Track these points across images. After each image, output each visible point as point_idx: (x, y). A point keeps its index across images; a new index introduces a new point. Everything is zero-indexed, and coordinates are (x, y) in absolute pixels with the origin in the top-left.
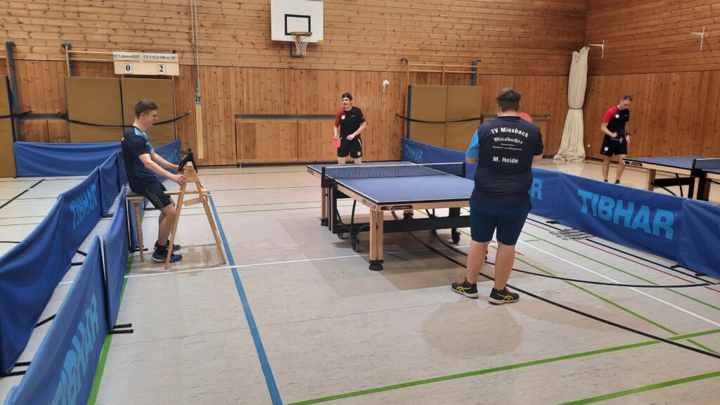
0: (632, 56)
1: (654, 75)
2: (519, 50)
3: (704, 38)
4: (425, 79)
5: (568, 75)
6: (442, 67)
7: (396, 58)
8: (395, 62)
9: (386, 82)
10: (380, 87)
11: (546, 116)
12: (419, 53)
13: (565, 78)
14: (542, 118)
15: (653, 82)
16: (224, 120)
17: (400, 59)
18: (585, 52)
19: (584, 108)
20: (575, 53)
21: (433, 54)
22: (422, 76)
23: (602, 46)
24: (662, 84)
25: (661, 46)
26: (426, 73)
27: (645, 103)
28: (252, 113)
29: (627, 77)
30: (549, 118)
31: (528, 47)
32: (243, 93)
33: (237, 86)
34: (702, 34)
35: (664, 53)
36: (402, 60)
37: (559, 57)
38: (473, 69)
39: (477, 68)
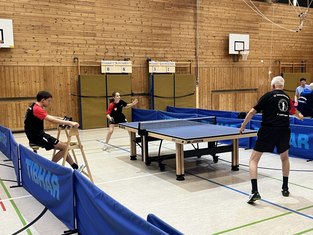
7: (273, 61)
9: (270, 72)
10: (268, 75)
12: (282, 58)
16: (207, 94)
21: (287, 58)
28: (218, 89)
32: (215, 80)
33: (212, 76)
36: (276, 61)
38: (302, 65)
39: (306, 64)
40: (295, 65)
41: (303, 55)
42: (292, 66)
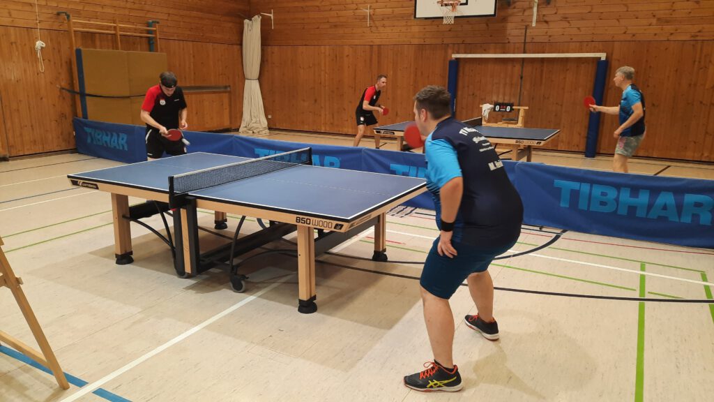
0: (303, 28)
1: (327, 47)
2: (194, 13)
3: (370, 15)
4: (93, 41)
5: (241, 44)
6: (115, 27)
7: (50, 11)
8: (50, 15)
9: (39, 44)
10: (33, 51)
11: (226, 87)
12: (80, 7)
13: (238, 47)
14: (222, 90)
15: (327, 53)
17: (55, 12)
18: (257, 20)
19: (260, 79)
20: (246, 21)
21: (99, 9)
22: (89, 37)
23: (272, 15)
24: (336, 56)
25: (331, 20)
26: (93, 34)
27: (323, 73)
29: (301, 49)
30: (229, 89)
31: (201, 11)
34: (368, 11)
35: (336, 26)
36: (58, 14)
37: (230, 25)
38: (148, 32)
39: (155, 31)
40: (122, 29)
41: (147, 7)
42: (113, 32)
